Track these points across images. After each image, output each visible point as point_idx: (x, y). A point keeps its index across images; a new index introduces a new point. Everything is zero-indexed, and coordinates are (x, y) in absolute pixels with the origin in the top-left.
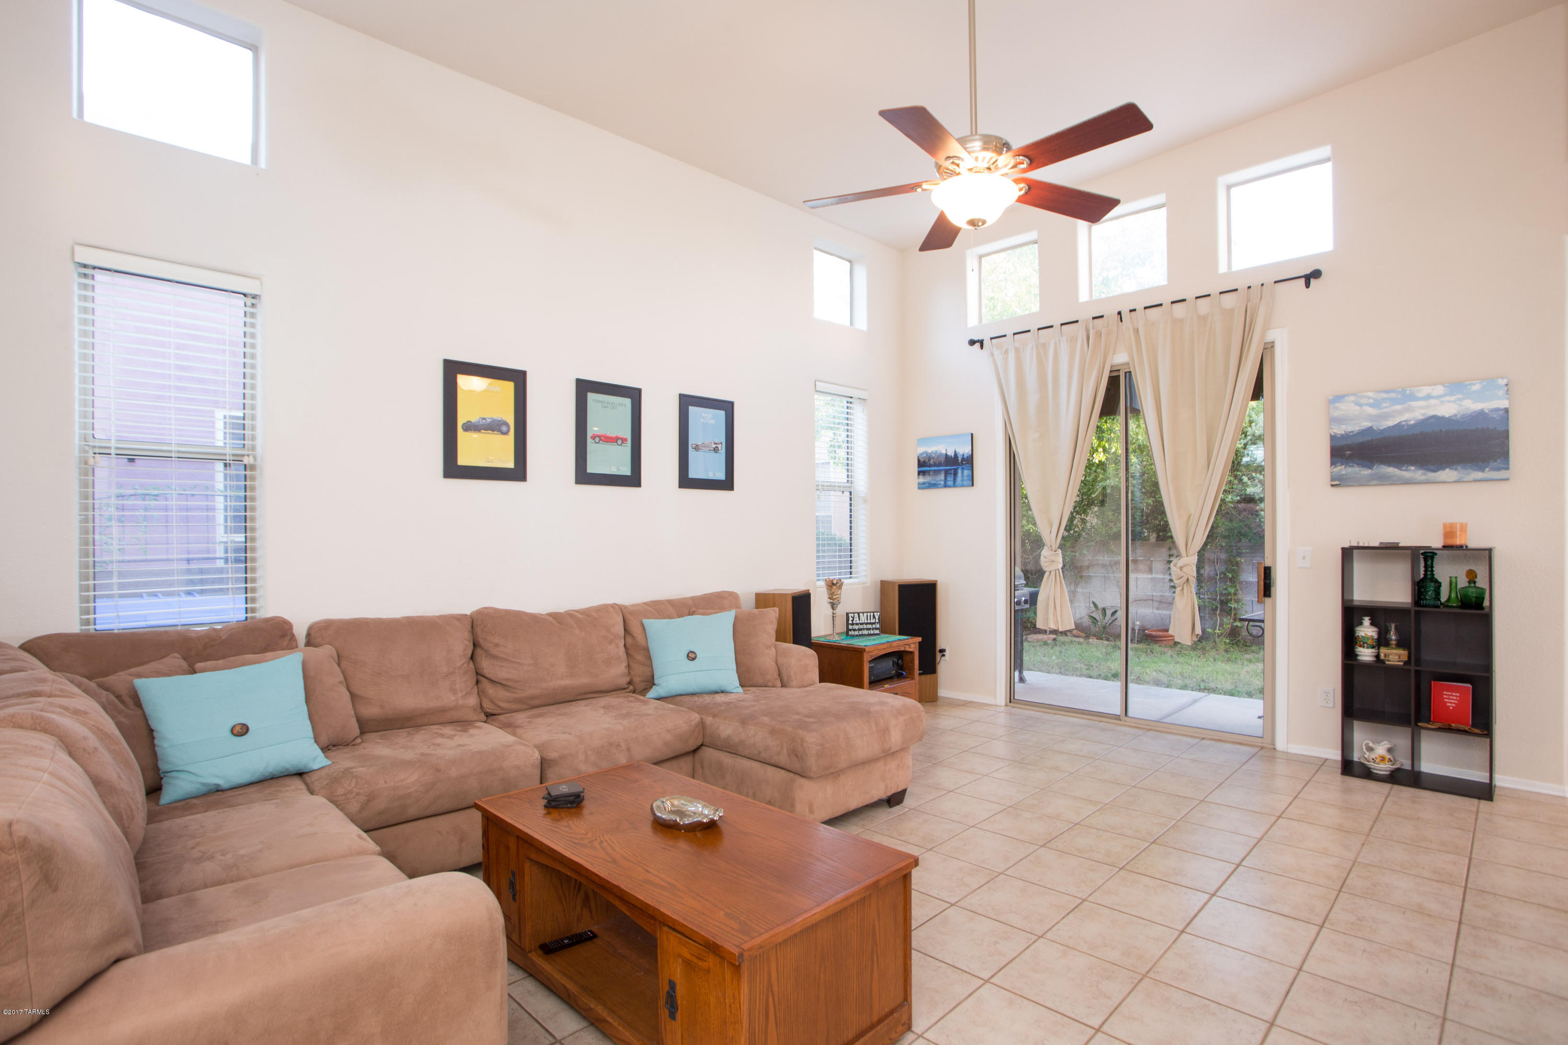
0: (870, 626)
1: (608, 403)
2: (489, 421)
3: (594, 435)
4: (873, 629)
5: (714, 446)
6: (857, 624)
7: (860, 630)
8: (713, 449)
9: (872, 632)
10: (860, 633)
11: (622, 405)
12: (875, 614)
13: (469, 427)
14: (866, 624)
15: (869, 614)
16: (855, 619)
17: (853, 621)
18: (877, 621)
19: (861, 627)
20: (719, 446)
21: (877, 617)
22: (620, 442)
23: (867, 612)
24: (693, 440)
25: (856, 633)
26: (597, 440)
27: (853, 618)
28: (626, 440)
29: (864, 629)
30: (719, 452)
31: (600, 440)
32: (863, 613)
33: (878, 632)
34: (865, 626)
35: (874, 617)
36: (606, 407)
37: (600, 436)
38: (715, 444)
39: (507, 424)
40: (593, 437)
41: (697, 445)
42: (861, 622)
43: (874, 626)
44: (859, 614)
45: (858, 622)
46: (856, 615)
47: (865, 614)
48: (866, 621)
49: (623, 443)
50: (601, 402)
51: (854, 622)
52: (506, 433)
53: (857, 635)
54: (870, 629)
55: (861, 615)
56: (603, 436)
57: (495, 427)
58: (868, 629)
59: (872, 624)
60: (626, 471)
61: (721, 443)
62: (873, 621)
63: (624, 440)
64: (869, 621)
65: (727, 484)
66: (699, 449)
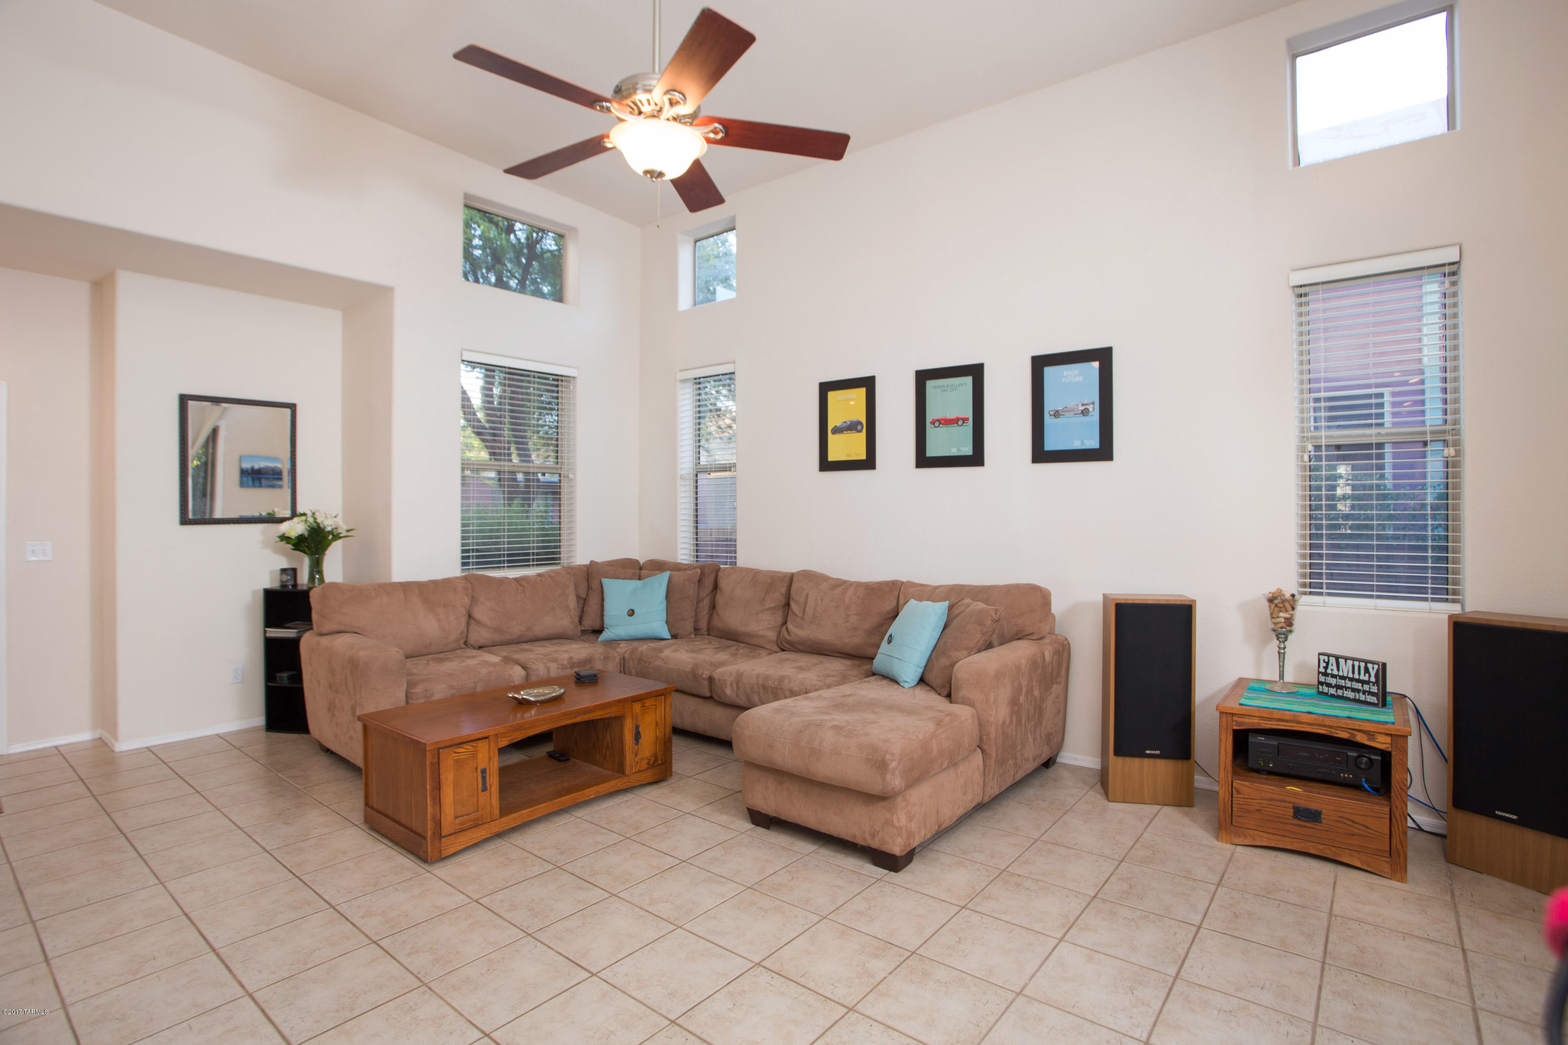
0: (1358, 686)
1: (948, 386)
2: (848, 423)
3: (933, 420)
4: (1364, 692)
5: (1083, 408)
6: (1334, 676)
7: (1338, 687)
8: (1080, 412)
9: (1362, 697)
10: (1340, 692)
11: (962, 385)
12: (1370, 666)
13: (837, 430)
14: (1352, 680)
15: (1356, 664)
16: (1330, 667)
17: (1326, 668)
18: (1373, 679)
19: (1342, 682)
20: (1090, 408)
21: (1373, 673)
22: (960, 422)
23: (1354, 659)
24: (1050, 405)
25: (1332, 691)
26: (937, 424)
27: (1327, 663)
28: (967, 419)
29: (1346, 688)
30: (1090, 414)
31: (940, 423)
32: (1346, 659)
33: (1373, 699)
34: (1349, 684)
35: (1367, 670)
36: (945, 391)
37: (939, 421)
38: (1083, 405)
39: (861, 423)
40: (933, 422)
41: (1057, 411)
42: (1341, 674)
43: (1366, 687)
44: (1337, 658)
45: (1335, 672)
46: (1332, 660)
47: (1350, 663)
48: (1350, 675)
49: (964, 422)
50: (938, 387)
51: (1329, 671)
52: (860, 431)
53: (1332, 696)
54: (1358, 691)
55: (1342, 661)
56: (943, 420)
57: (852, 427)
58: (1354, 690)
59: (1363, 682)
60: (968, 450)
61: (1093, 403)
62: (1364, 677)
63: (965, 420)
64: (1356, 676)
65: (1104, 452)
66: (1061, 415)
